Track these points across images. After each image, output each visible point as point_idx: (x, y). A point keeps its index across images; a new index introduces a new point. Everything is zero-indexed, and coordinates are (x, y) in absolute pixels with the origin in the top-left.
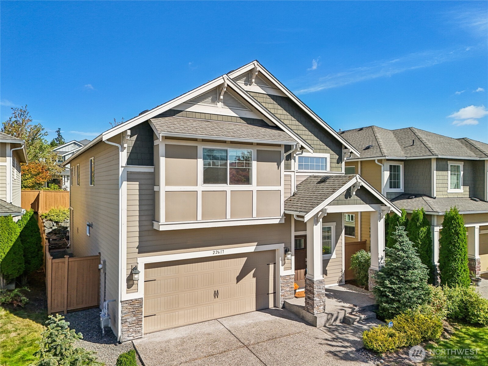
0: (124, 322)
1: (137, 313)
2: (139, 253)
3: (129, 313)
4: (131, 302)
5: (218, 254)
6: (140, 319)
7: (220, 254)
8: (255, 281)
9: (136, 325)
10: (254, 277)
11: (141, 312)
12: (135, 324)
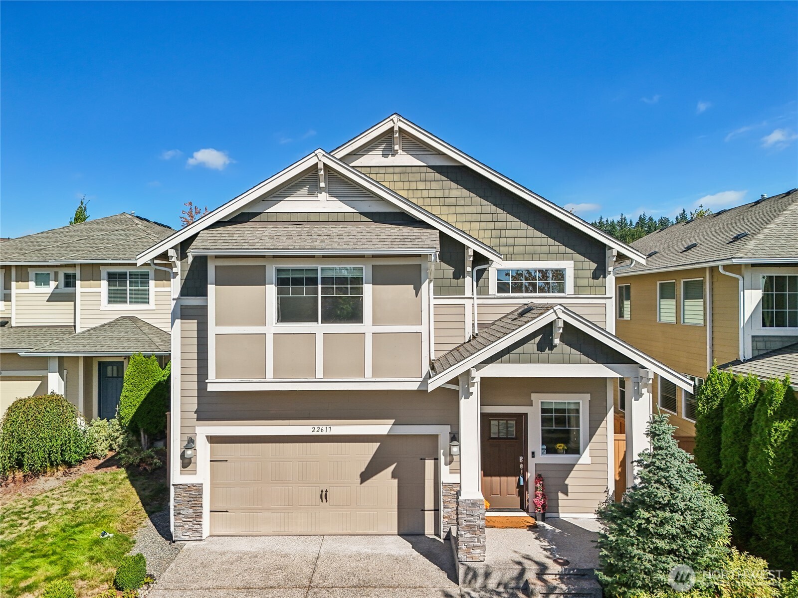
0: (178, 513)
1: (194, 504)
2: (198, 420)
3: (184, 502)
4: (186, 488)
5: (320, 433)
6: (199, 514)
7: (324, 433)
8: (396, 484)
9: (194, 520)
10: (393, 476)
11: (199, 504)
12: (191, 520)
